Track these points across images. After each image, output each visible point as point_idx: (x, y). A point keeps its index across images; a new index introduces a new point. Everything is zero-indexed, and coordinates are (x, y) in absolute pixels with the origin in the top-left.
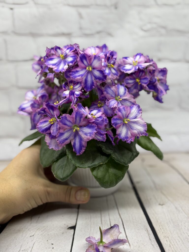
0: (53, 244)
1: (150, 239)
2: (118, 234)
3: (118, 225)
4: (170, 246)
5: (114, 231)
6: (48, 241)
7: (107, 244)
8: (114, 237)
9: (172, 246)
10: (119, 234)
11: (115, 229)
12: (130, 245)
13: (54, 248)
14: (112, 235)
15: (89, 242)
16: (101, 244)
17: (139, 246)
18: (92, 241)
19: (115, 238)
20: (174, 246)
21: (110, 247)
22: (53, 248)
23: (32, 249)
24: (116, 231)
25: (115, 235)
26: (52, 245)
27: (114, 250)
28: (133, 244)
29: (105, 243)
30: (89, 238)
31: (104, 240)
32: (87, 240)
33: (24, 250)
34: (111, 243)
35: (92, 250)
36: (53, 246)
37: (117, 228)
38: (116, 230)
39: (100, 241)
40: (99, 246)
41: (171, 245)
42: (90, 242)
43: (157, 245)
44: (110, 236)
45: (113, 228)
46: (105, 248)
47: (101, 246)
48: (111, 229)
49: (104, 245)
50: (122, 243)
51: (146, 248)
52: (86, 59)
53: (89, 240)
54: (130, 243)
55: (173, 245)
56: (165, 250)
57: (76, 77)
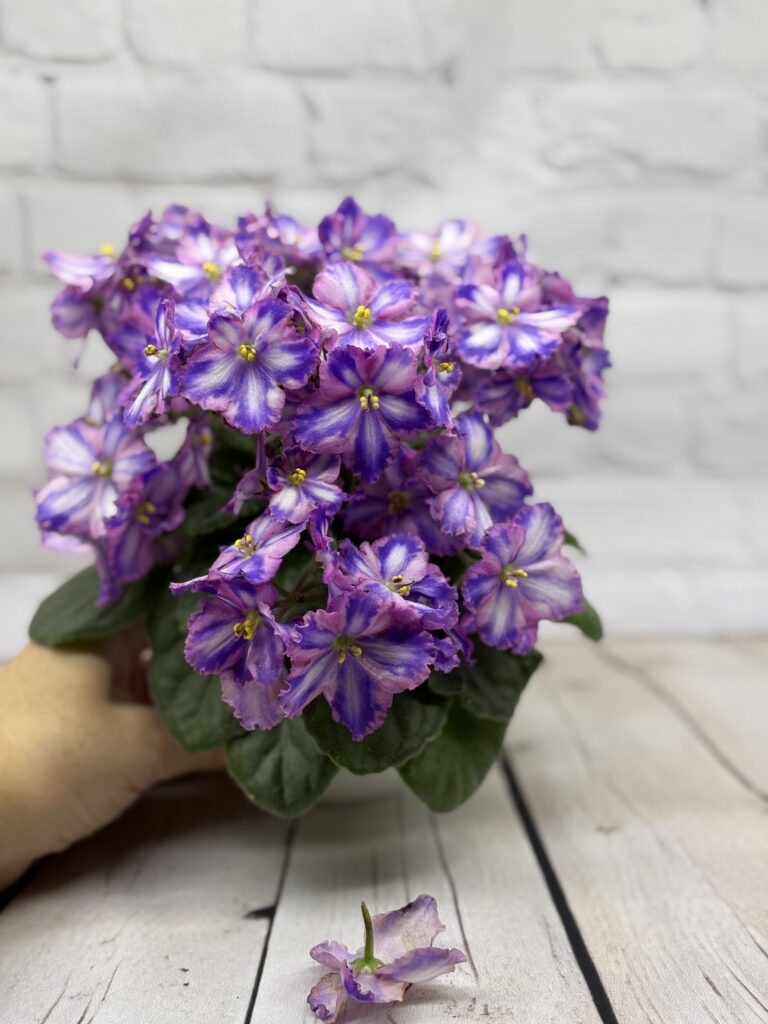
0: (185, 970)
1: (555, 956)
2: (433, 932)
3: (433, 899)
4: (629, 982)
5: (420, 920)
6: (167, 958)
7: (389, 966)
8: (419, 942)
9: (635, 984)
10: (437, 932)
11: (421, 912)
12: (476, 975)
13: (192, 985)
14: (409, 935)
15: (324, 963)
16: (367, 968)
17: (511, 979)
18: (334, 957)
19: (422, 944)
20: (644, 981)
21: (400, 978)
22: (186, 985)
23: (107, 991)
24: (426, 919)
25: (420, 937)
26: (183, 973)
27: (417, 991)
28: (487, 972)
29: (381, 963)
30: (324, 945)
31: (379, 954)
32: (314, 952)
33: (79, 994)
34: (405, 963)
35: (333, 991)
36: (187, 977)
37: (431, 907)
38: (427, 916)
39: (363, 956)
40: (358, 974)
41: (633, 979)
42: (328, 960)
43: (582, 978)
44: (403, 940)
45: (414, 911)
46: (381, 984)
47: (366, 973)
48: (407, 913)
49: (378, 972)
50: (444, 962)
51: (538, 986)
52: (352, 365)
53: (322, 953)
54: (477, 966)
55: (639, 979)
56: (609, 995)
57: (317, 437)
